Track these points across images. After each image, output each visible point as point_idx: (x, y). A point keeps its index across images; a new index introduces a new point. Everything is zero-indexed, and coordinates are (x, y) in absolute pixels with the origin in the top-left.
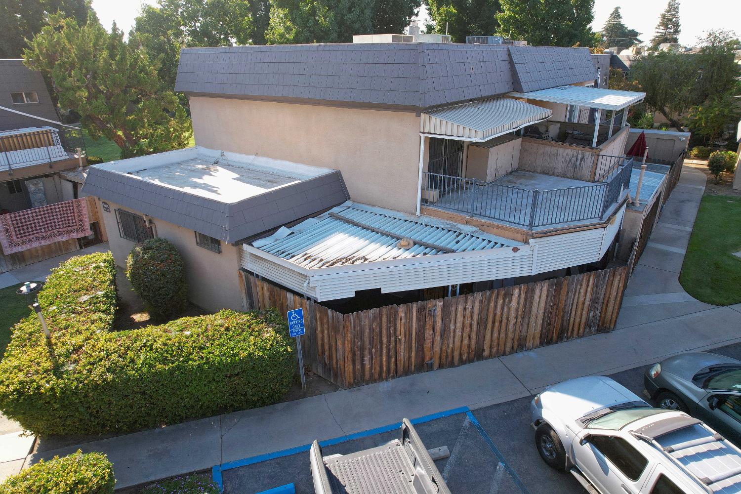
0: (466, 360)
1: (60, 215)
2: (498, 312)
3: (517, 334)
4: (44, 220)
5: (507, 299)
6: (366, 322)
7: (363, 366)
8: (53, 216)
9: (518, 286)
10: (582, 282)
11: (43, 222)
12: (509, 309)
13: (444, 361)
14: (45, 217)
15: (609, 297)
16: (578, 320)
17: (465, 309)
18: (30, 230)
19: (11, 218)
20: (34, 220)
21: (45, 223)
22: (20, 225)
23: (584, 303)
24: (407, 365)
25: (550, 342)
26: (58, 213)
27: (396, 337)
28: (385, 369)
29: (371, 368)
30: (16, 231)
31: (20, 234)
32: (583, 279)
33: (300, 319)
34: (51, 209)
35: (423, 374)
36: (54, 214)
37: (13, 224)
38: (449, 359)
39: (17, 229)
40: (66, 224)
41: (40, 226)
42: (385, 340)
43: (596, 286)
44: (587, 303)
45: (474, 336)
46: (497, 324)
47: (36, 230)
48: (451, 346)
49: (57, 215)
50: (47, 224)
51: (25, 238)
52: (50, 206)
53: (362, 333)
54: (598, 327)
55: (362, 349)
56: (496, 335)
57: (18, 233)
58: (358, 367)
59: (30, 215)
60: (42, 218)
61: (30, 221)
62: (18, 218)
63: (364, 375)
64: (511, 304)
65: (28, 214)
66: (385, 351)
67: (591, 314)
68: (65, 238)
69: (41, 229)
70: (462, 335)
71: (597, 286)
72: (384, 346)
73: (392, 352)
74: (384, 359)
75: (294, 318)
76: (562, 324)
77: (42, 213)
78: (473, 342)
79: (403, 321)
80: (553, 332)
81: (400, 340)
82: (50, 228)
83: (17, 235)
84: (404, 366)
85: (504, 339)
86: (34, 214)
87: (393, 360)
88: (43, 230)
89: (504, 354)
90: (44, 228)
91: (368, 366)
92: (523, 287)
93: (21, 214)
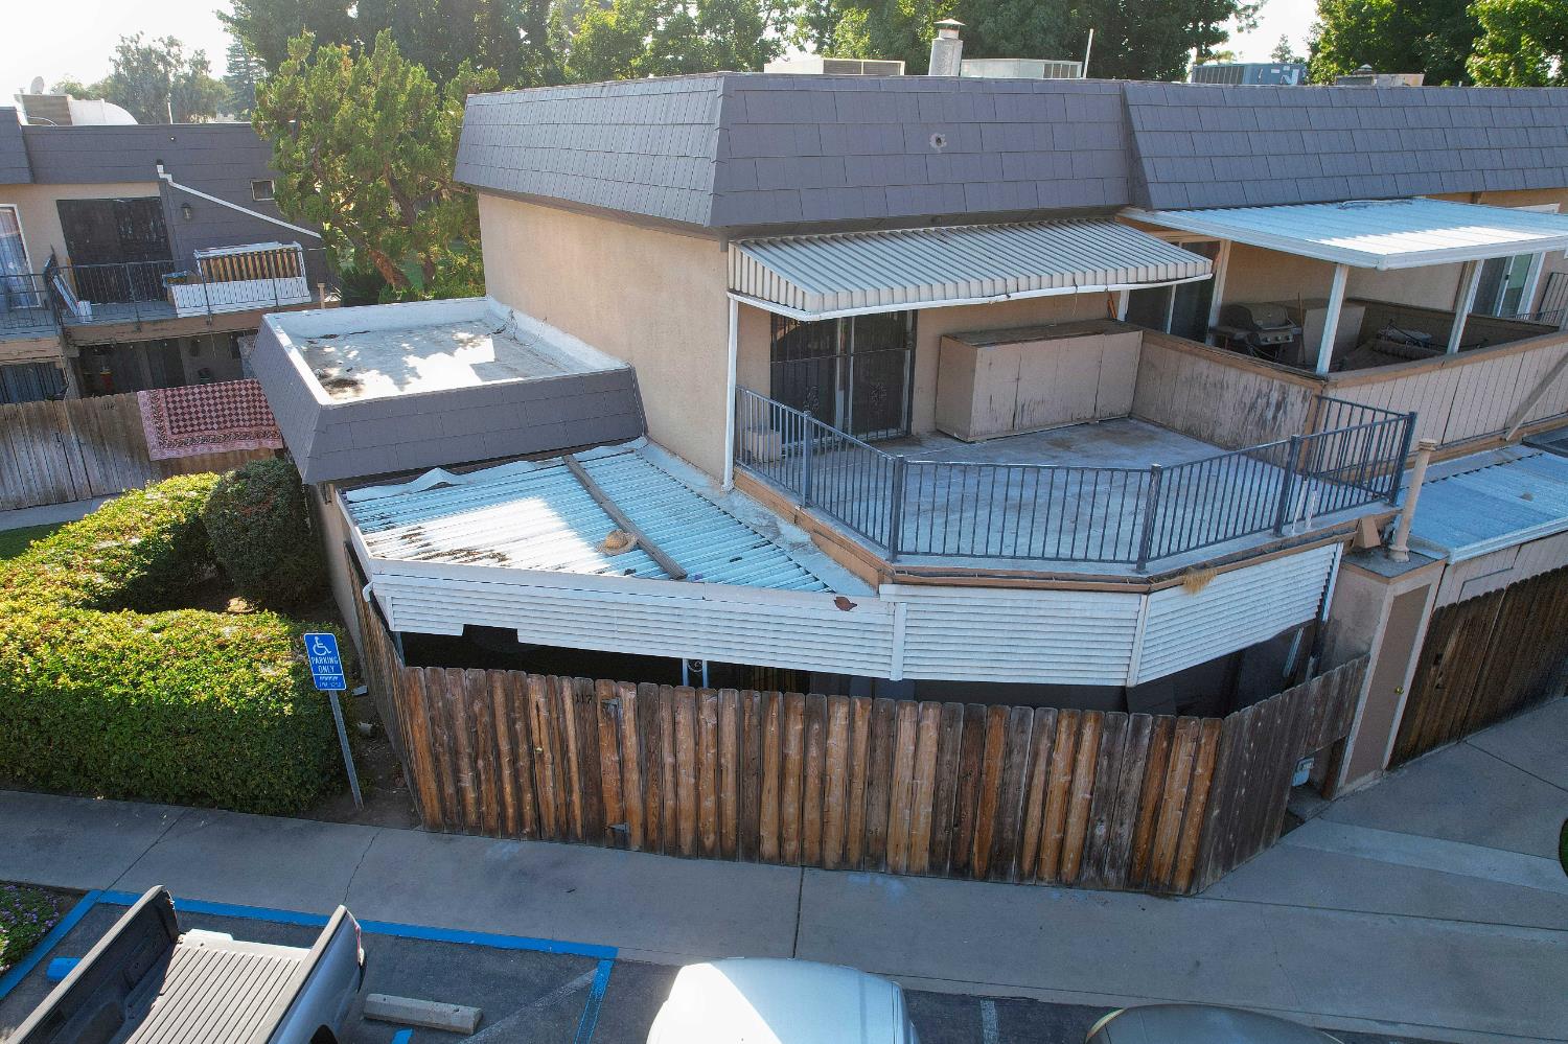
0: (712, 850)
1: (248, 402)
2: (793, 750)
3: (856, 825)
4: (219, 407)
5: (816, 726)
6: (457, 695)
7: (460, 792)
8: (235, 402)
9: (844, 699)
10: (1056, 730)
11: (217, 411)
12: (825, 753)
13: (653, 835)
14: (222, 403)
15: (1161, 797)
16: (1052, 835)
17: (697, 722)
18: (195, 422)
19: (167, 397)
20: (202, 405)
21: (220, 413)
22: (179, 411)
23: (1068, 793)
24: (563, 819)
25: (962, 871)
26: (244, 399)
27: (531, 748)
28: (510, 811)
29: (478, 801)
30: (171, 422)
31: (178, 427)
32: (1058, 722)
33: (330, 655)
34: (234, 390)
35: (604, 850)
36: (238, 399)
37: (169, 409)
38: (669, 834)
39: (173, 418)
40: (256, 419)
41: (211, 417)
42: (505, 747)
43: (1104, 752)
44: (1081, 794)
45: (729, 796)
46: (792, 783)
47: (206, 423)
48: (670, 803)
49: (242, 402)
50: (224, 416)
51: (186, 435)
52: (233, 384)
53: (450, 717)
54: (1129, 874)
55: (455, 753)
56: (791, 810)
57: (175, 424)
58: (450, 790)
59: (198, 396)
60: (216, 404)
61: (195, 406)
62: (177, 399)
63: (464, 814)
64: (830, 741)
65: (193, 394)
66: (507, 772)
67: (1101, 831)
68: (251, 445)
69: (212, 423)
70: (697, 786)
71: (1110, 755)
72: (505, 760)
73: (524, 780)
74: (508, 789)
75: (319, 650)
76: (999, 831)
77: (217, 394)
78: (730, 809)
79: (544, 713)
80: (970, 850)
81: (541, 755)
82: (229, 424)
83: (172, 428)
84: (557, 821)
85: (817, 826)
86: (204, 396)
87: (528, 797)
88: (215, 426)
89: (821, 864)
90: (218, 423)
91: (471, 796)
92: (858, 704)
93: (183, 392)
